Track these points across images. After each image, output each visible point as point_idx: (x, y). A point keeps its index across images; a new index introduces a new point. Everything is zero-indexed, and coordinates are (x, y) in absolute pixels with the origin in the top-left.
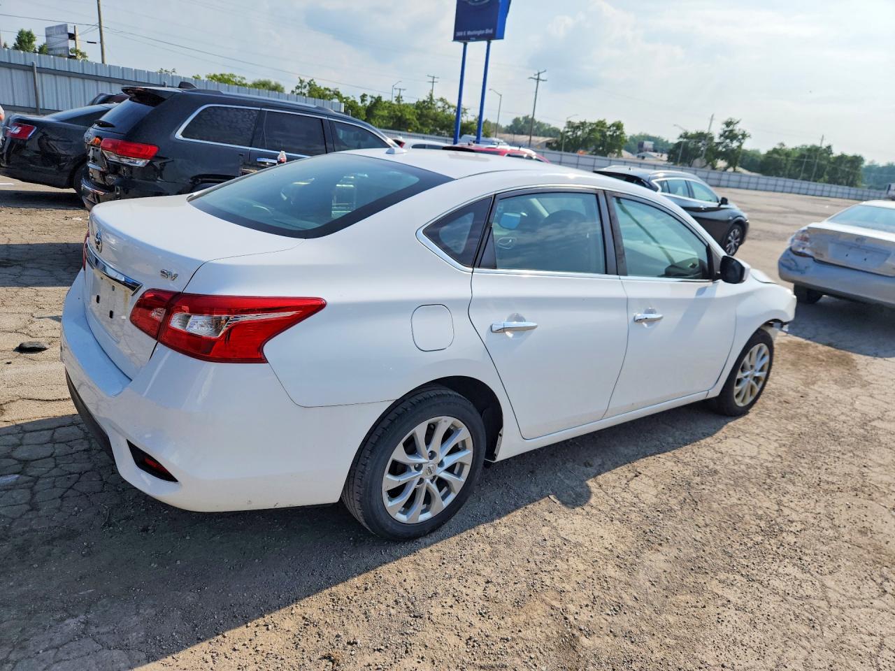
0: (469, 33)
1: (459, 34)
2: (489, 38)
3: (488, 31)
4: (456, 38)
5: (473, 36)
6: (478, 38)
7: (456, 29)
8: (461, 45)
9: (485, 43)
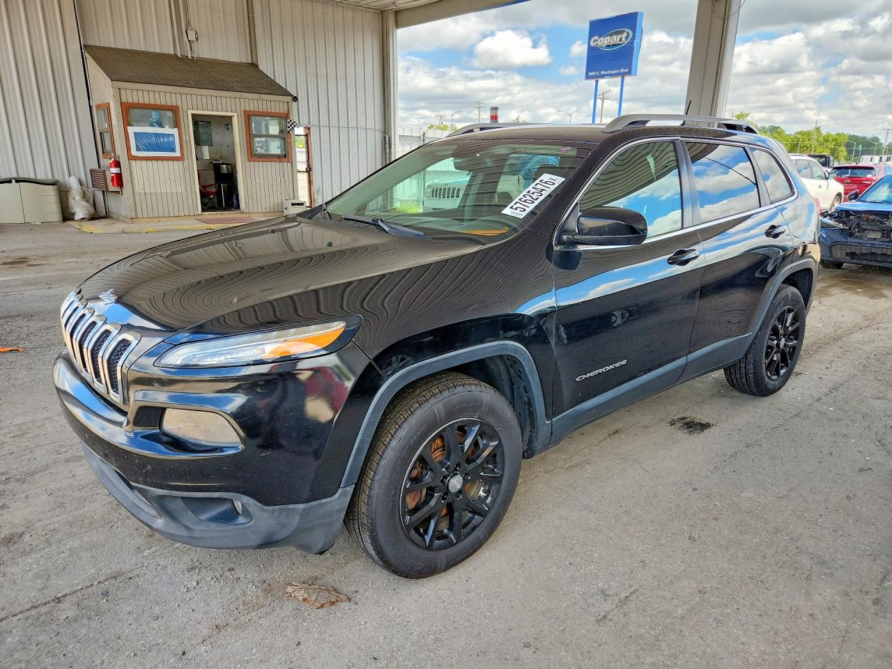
0: (602, 73)
1: (590, 74)
2: (623, 75)
3: (622, 70)
4: (588, 77)
5: (607, 75)
6: (612, 76)
7: (588, 70)
8: (593, 82)
9: (619, 79)
